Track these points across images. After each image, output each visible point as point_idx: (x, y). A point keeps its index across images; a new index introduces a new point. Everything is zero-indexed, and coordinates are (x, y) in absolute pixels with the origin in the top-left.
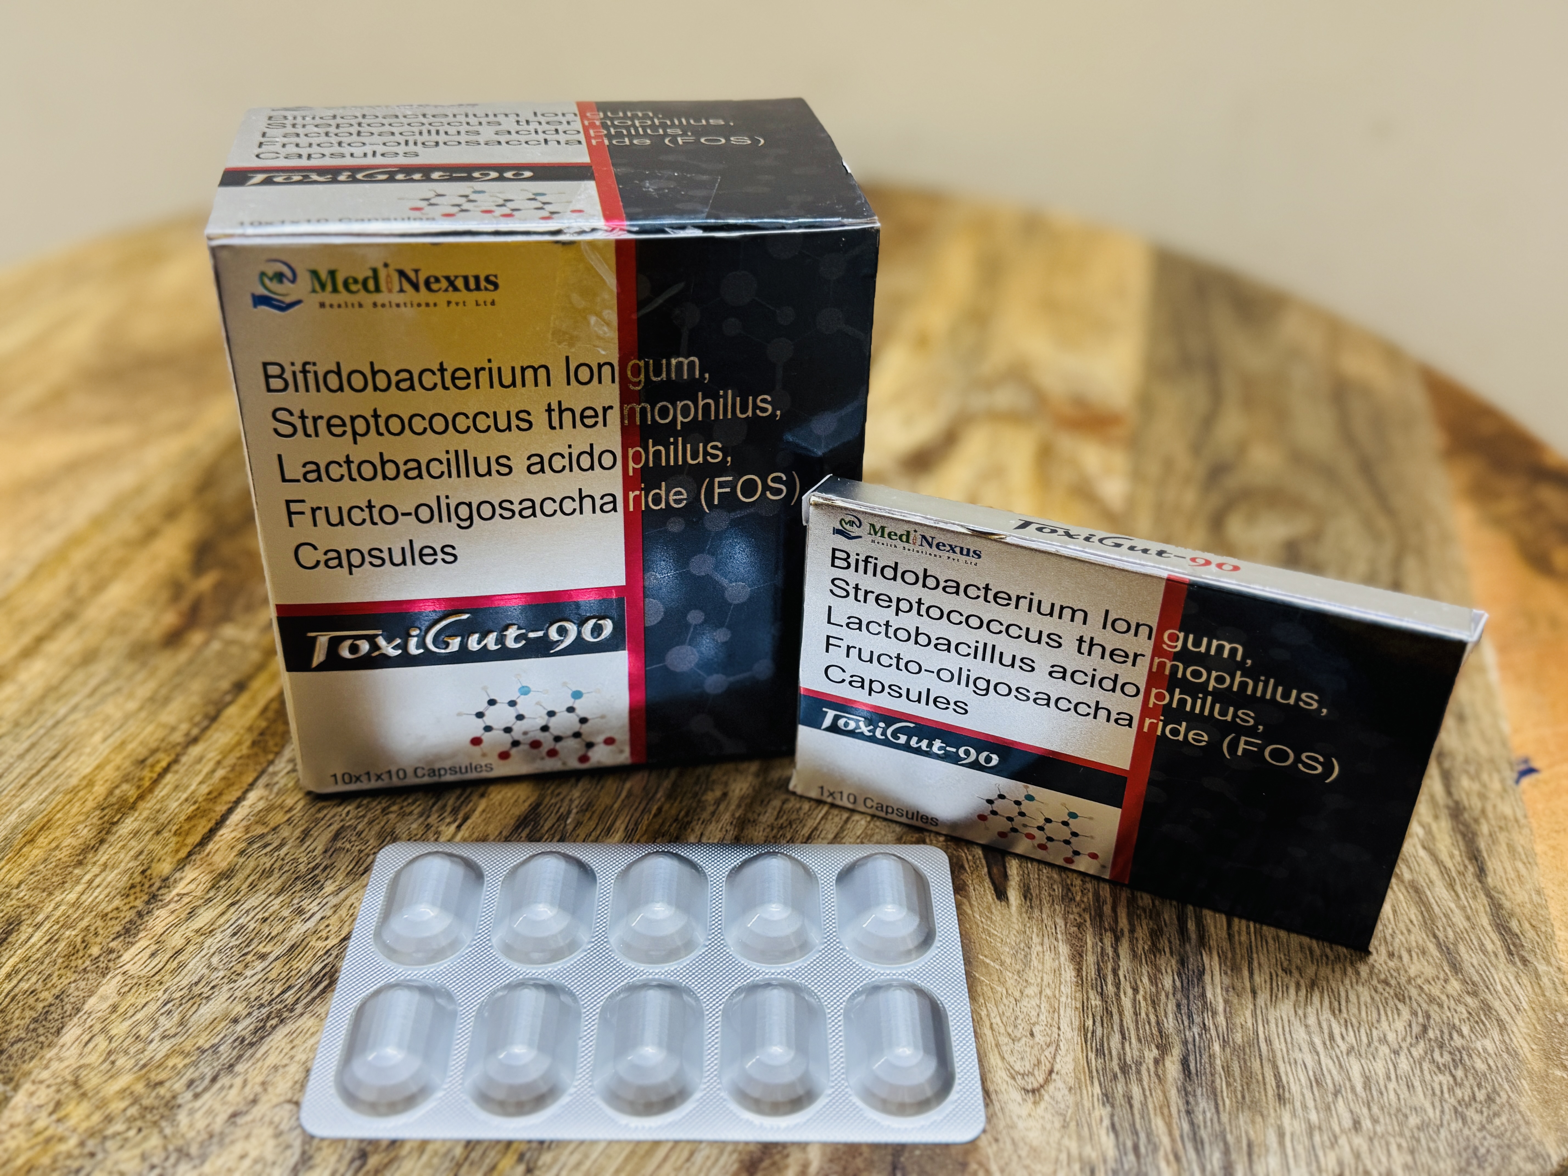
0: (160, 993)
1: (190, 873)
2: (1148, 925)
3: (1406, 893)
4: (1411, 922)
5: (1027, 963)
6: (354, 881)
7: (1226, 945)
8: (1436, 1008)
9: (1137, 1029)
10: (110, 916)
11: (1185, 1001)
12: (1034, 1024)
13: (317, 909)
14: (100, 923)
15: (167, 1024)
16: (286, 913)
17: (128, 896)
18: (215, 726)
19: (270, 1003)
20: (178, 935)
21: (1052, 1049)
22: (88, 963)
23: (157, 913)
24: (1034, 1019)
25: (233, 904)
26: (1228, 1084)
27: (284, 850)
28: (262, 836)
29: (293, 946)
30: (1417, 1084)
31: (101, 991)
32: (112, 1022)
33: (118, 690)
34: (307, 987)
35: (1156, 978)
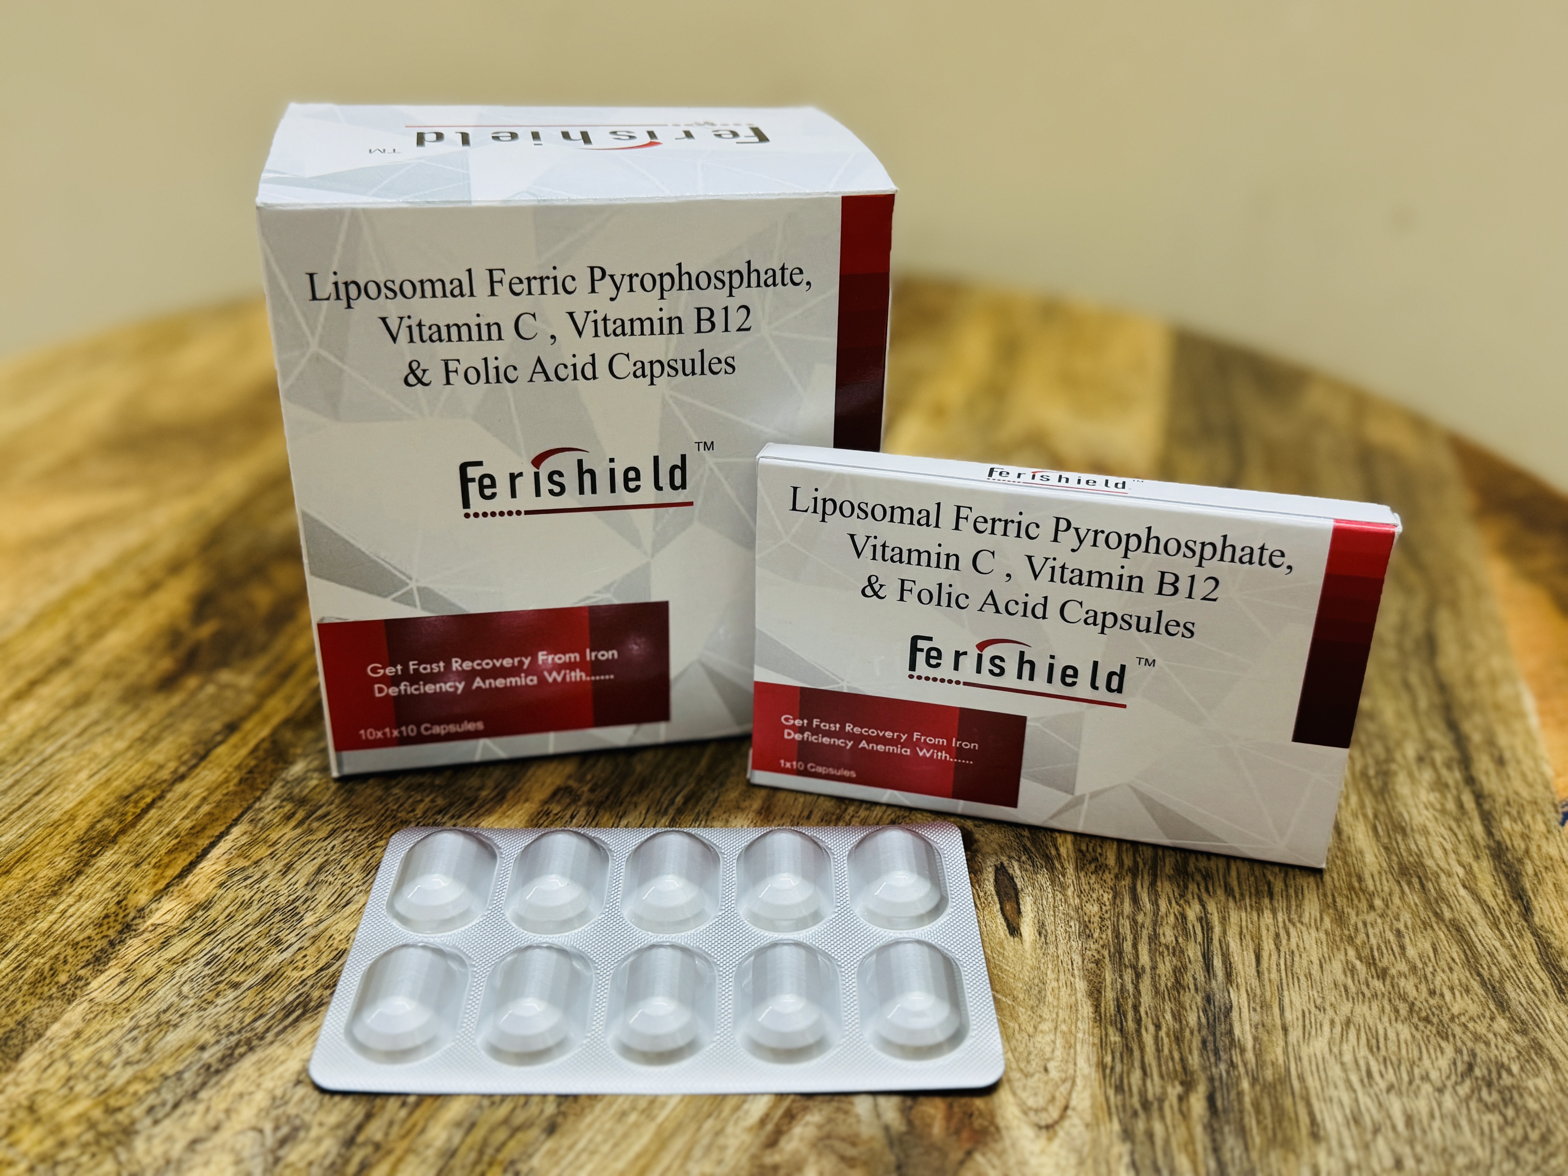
0: (126, 1021)
1: (167, 904)
2: (1171, 961)
3: (1446, 932)
4: (1453, 960)
5: (1041, 999)
6: (335, 913)
7: (1255, 982)
8: (1483, 1046)
9: (1160, 1066)
10: (81, 945)
11: (1210, 1038)
12: (1049, 1060)
13: (295, 939)
14: (70, 951)
15: (131, 1050)
16: (262, 943)
17: (101, 925)
18: (203, 764)
19: (239, 1032)
20: (149, 965)
21: (1068, 1085)
22: (54, 990)
23: (130, 942)
24: (1048, 1055)
25: (208, 934)
26: (1259, 1122)
27: (265, 882)
28: (243, 869)
29: (267, 976)
30: (1464, 1123)
31: (66, 1017)
32: (74, 1048)
33: (108, 730)
34: (280, 1016)
35: (1180, 1015)
